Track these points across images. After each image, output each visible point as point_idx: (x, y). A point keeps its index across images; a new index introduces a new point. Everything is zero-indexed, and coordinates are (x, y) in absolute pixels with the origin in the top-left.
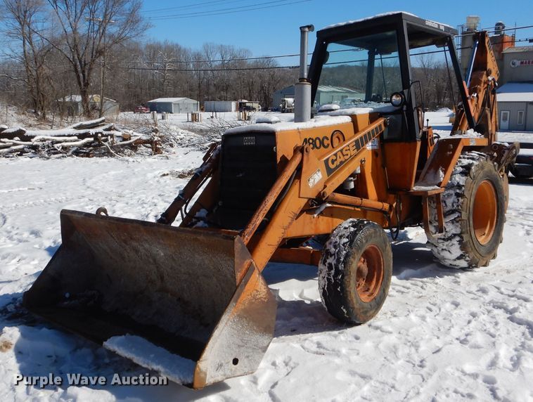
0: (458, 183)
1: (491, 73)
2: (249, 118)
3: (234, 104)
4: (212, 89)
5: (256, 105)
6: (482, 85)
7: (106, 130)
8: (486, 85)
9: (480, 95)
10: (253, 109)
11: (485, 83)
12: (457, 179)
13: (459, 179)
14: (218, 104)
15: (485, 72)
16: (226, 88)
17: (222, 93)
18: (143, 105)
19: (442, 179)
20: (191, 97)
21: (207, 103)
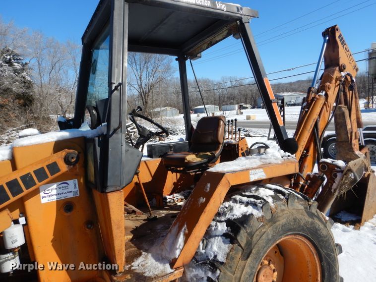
0: (215, 256)
1: (344, 69)
2: (242, 113)
3: (237, 106)
4: (226, 99)
5: (248, 106)
6: (334, 81)
7: (131, 129)
8: (338, 82)
9: (330, 93)
10: (246, 108)
11: (337, 80)
12: (215, 248)
13: (218, 248)
14: (228, 107)
15: (337, 68)
16: (234, 98)
17: (232, 101)
18: (192, 110)
19: (178, 252)
20: (215, 104)
21: (223, 107)
